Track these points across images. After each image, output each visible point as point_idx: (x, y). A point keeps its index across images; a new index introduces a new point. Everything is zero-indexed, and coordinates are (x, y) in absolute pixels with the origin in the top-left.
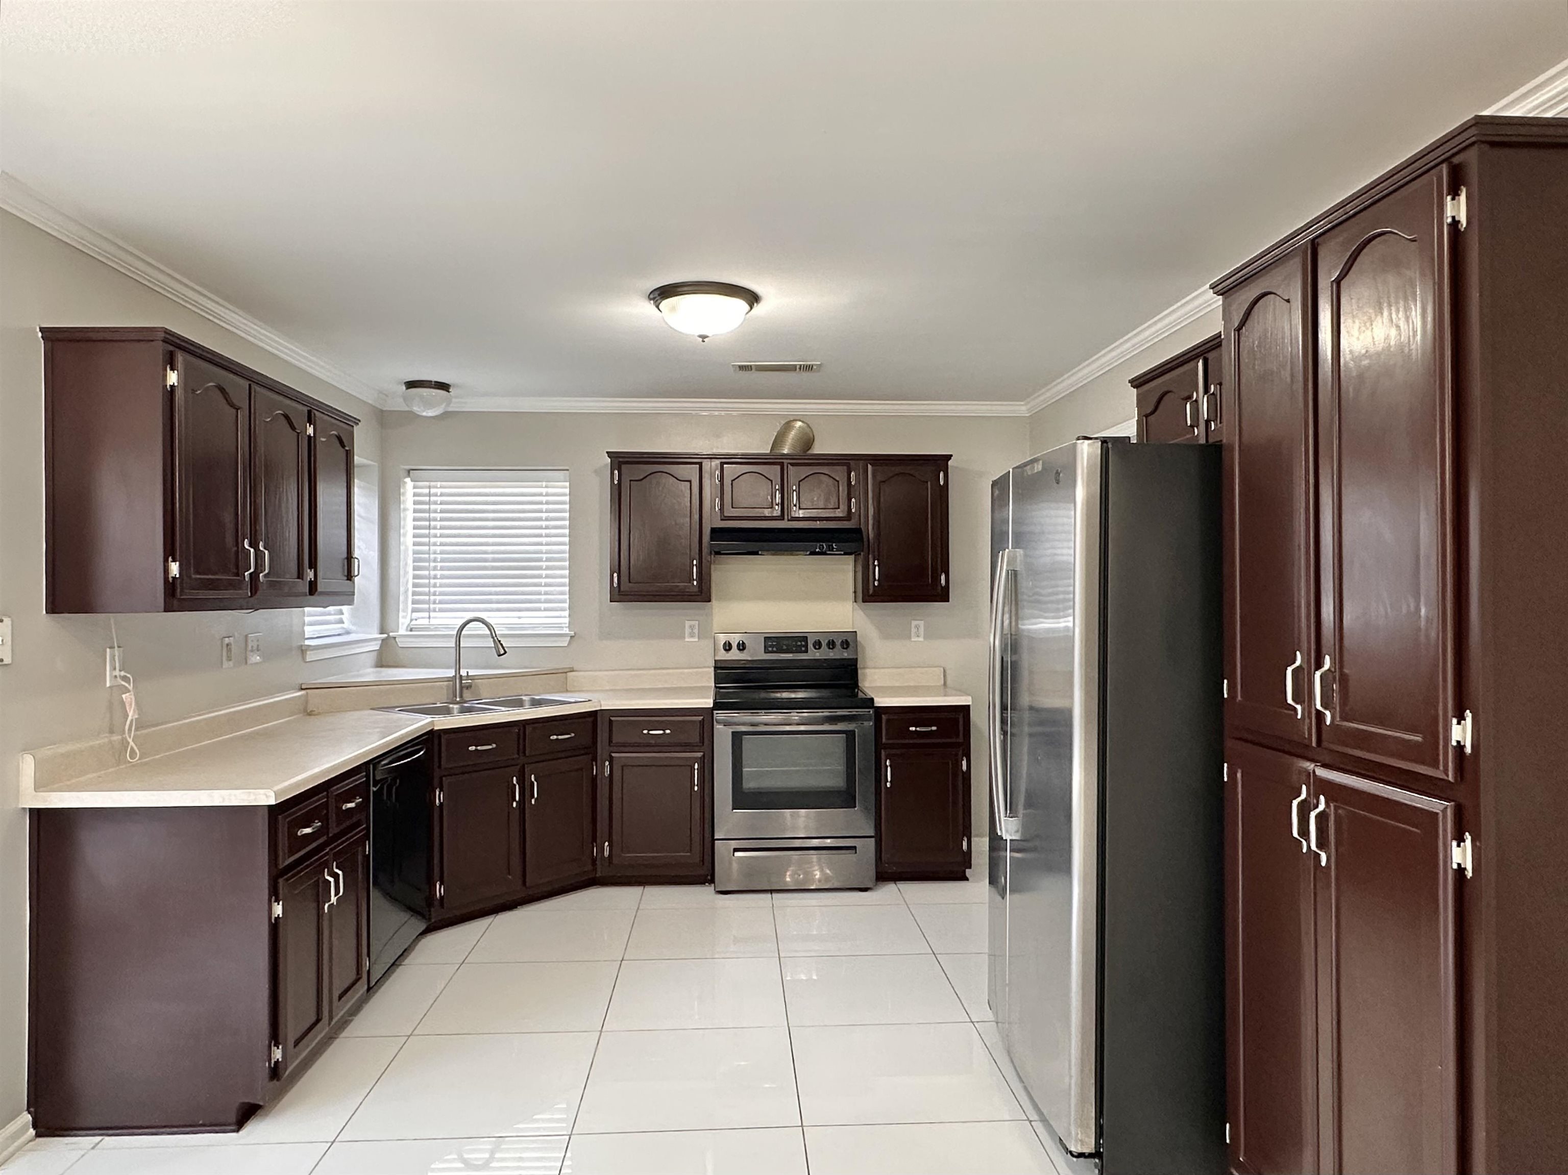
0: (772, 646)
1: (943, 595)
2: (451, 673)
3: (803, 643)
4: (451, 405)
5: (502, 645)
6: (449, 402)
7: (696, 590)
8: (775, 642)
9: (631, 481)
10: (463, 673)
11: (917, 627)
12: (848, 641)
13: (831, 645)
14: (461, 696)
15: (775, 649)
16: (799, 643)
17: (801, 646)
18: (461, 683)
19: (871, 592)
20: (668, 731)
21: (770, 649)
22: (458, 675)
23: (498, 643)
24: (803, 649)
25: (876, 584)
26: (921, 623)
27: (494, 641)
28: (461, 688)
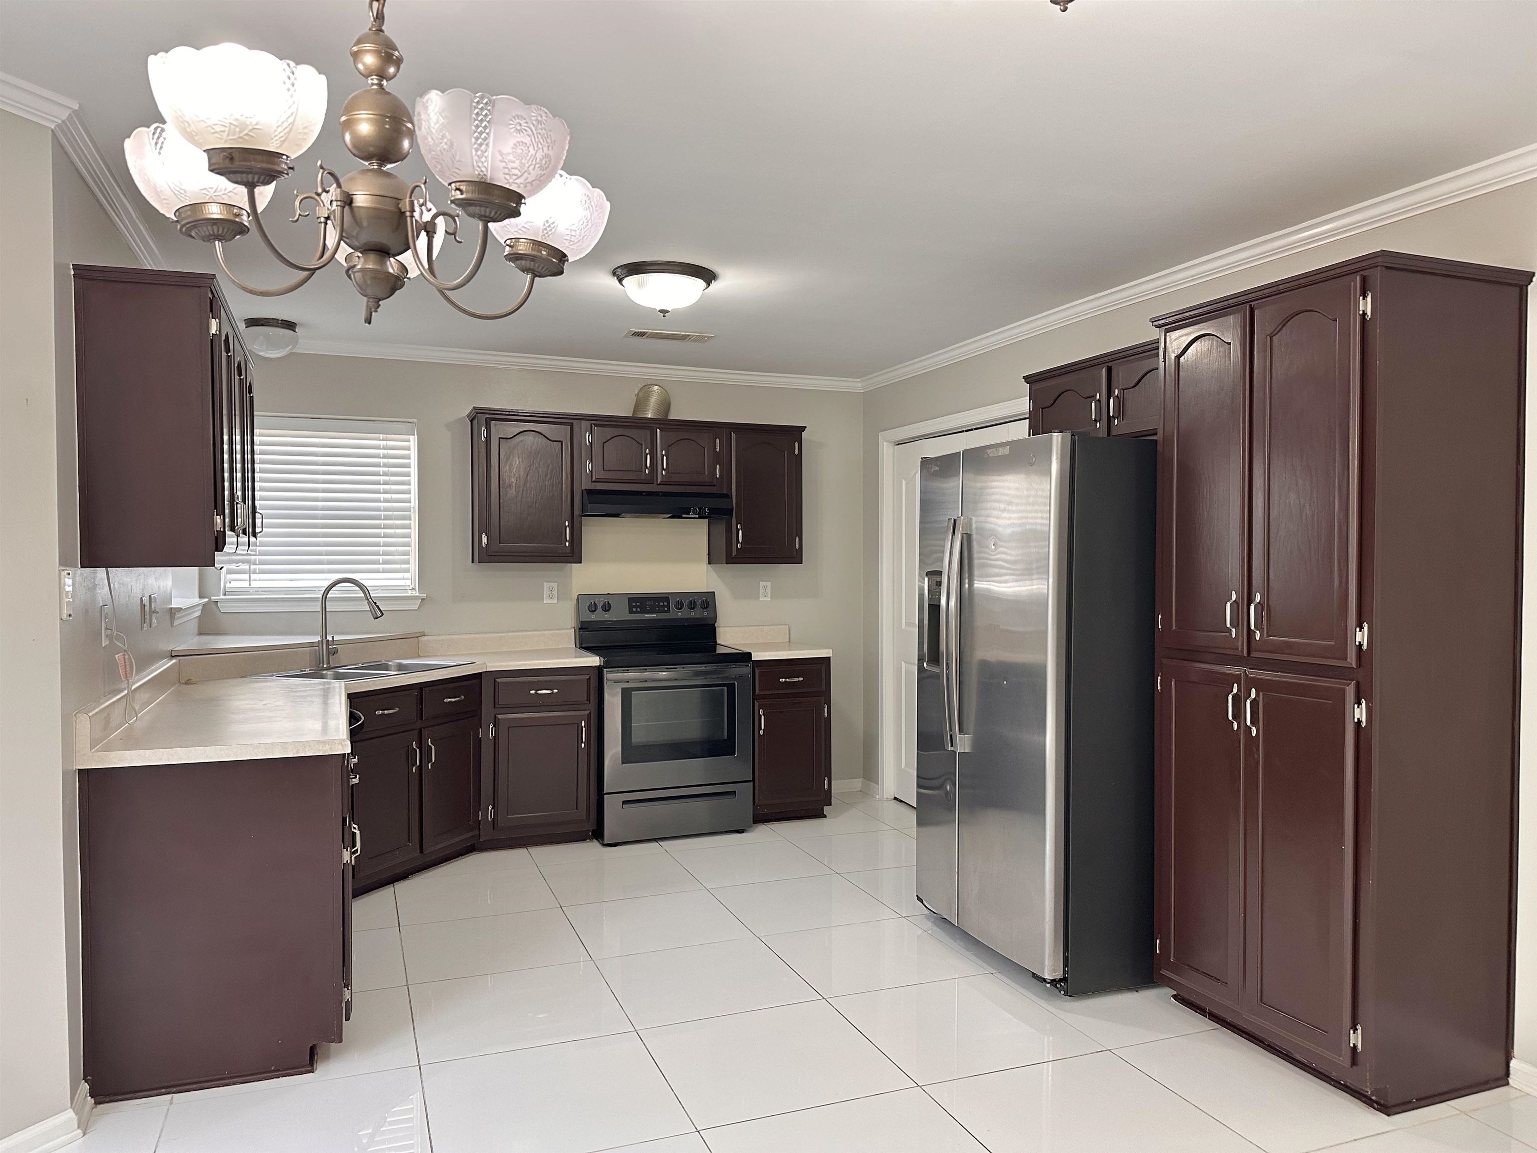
0: (636, 607)
1: (794, 557)
2: (317, 639)
3: (665, 603)
4: (297, 346)
5: (378, 606)
6: (295, 342)
7: (568, 551)
8: (638, 602)
9: (500, 438)
10: (329, 638)
11: (765, 588)
12: (707, 601)
13: (692, 606)
14: (328, 663)
15: (639, 610)
16: (661, 604)
17: (664, 606)
18: (328, 648)
19: (734, 553)
20: (556, 691)
21: (634, 609)
22: (324, 641)
23: (374, 605)
24: (666, 609)
25: (739, 546)
26: (769, 584)
27: (369, 603)
28: (328, 653)
